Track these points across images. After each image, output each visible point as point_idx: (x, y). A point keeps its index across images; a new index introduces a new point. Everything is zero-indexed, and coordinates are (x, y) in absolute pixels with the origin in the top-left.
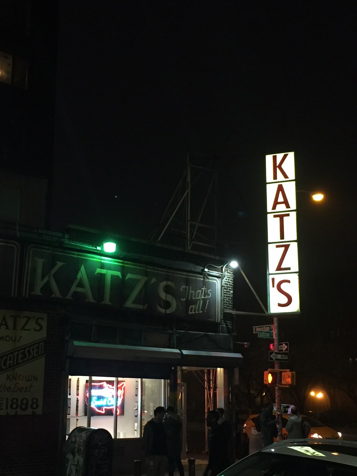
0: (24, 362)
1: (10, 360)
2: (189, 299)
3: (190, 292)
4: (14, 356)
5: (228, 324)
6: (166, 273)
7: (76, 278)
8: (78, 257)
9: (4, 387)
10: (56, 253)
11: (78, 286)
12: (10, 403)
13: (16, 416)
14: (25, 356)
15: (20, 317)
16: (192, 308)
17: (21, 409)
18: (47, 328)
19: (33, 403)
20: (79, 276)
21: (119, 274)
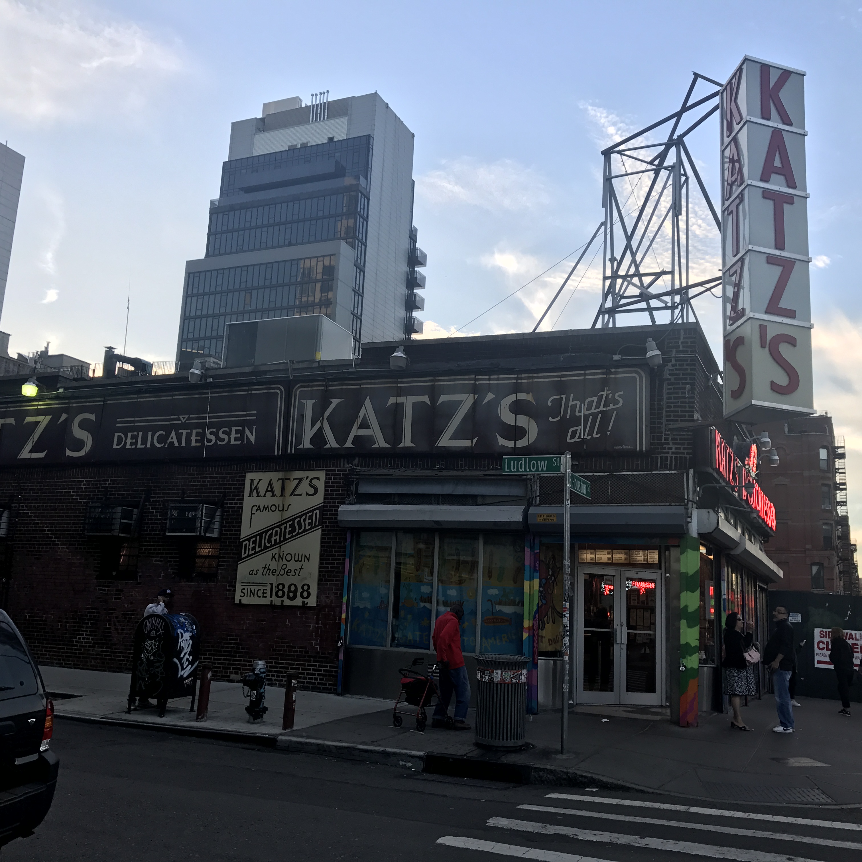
0: (292, 537)
1: (276, 535)
2: (568, 417)
3: (570, 405)
4: (281, 529)
5: (682, 451)
6: (515, 381)
7: (357, 417)
8: (362, 386)
9: (268, 569)
10: (330, 388)
11: (361, 427)
12: (274, 590)
13: (282, 607)
14: (294, 530)
15: (289, 479)
16: (574, 433)
17: (289, 598)
18: (326, 490)
19: (304, 590)
20: (361, 414)
21: (426, 399)
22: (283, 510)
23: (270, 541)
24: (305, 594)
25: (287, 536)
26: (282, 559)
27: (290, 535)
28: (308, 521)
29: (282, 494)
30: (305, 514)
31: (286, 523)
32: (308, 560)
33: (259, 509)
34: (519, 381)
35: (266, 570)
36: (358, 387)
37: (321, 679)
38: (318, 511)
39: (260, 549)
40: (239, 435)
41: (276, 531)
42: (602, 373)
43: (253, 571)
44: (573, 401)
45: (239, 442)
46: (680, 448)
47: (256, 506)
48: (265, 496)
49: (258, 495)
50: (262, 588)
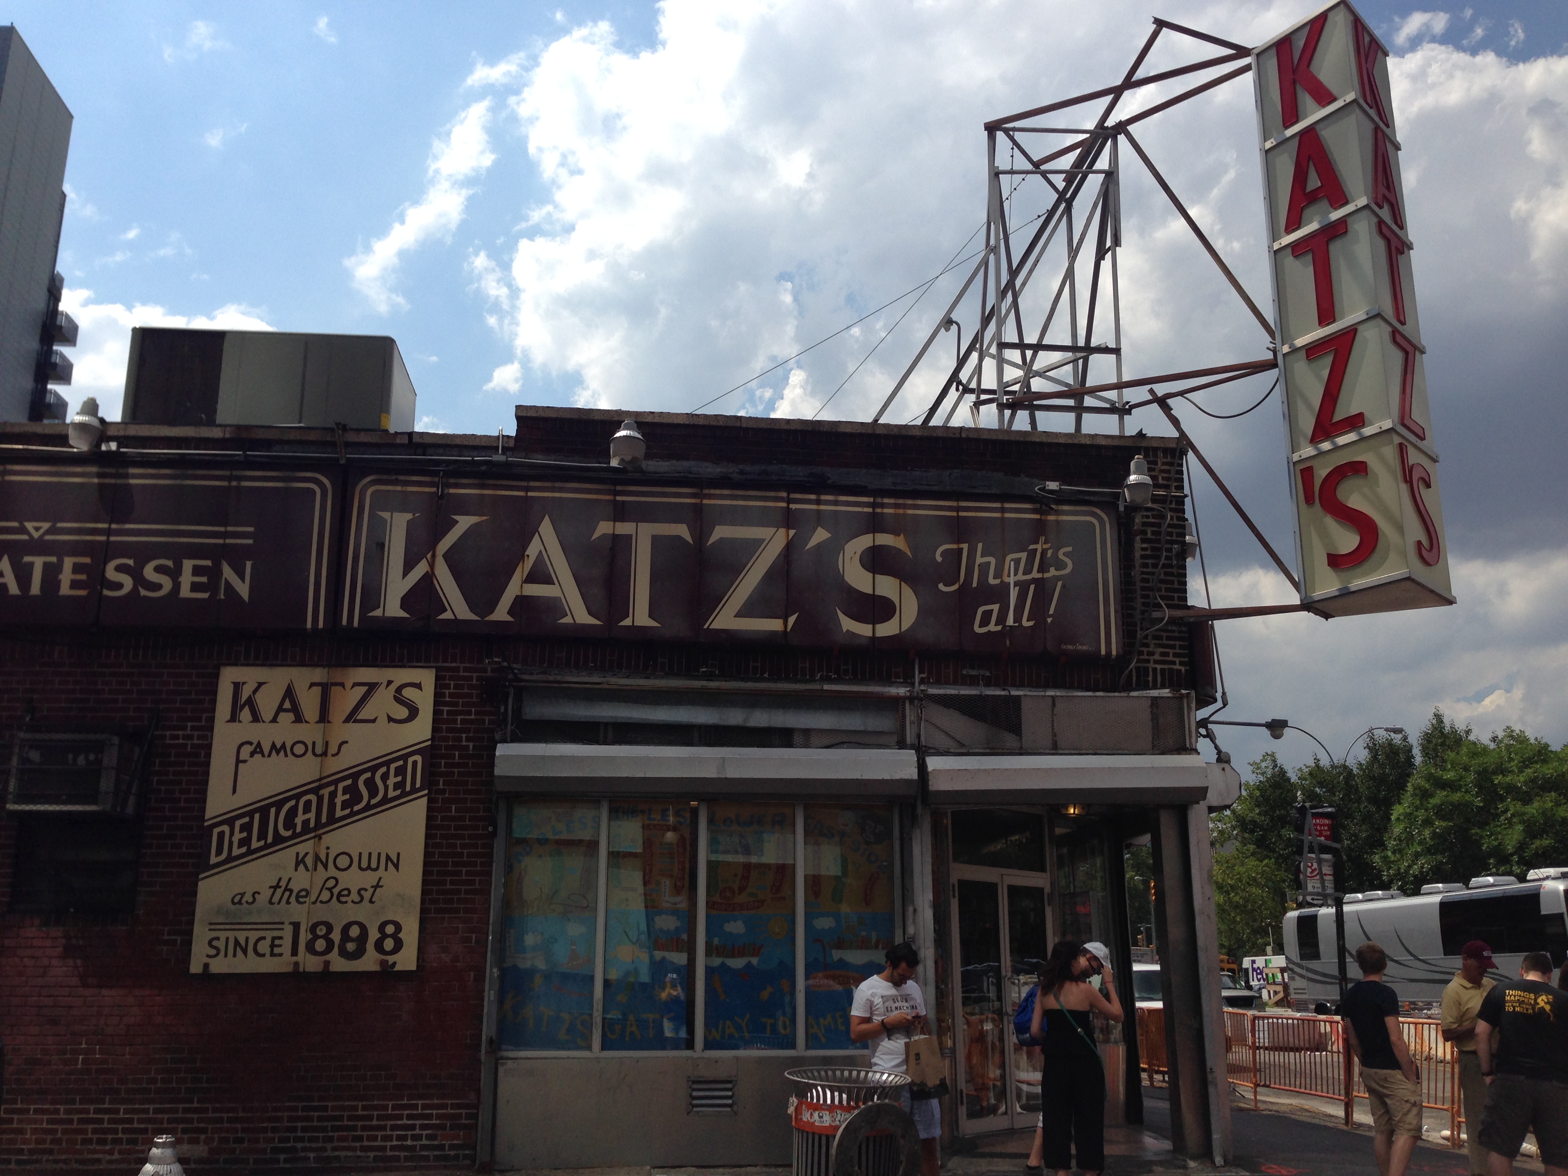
0: (353, 814)
1: (307, 810)
2: (975, 585)
3: (977, 563)
4: (320, 799)
5: (1171, 658)
6: (870, 510)
7: (522, 557)
8: (530, 494)
9: (286, 889)
10: (452, 491)
11: (532, 578)
12: (304, 937)
13: (326, 975)
14: (356, 797)
15: (342, 685)
16: (987, 615)
17: (343, 953)
18: (436, 713)
19: (384, 936)
20: (533, 550)
21: (682, 531)
22: (325, 754)
23: (289, 823)
24: (389, 944)
25: (339, 813)
26: (326, 866)
27: (347, 811)
28: (392, 780)
29: (324, 717)
30: (388, 764)
31: (336, 782)
32: (396, 866)
33: (258, 749)
34: (879, 510)
35: (279, 892)
36: (522, 494)
37: (428, 1137)
38: (418, 758)
39: (262, 843)
40: (204, 579)
41: (308, 803)
42: (1034, 511)
43: (243, 895)
44: (982, 556)
45: (205, 595)
46: (1167, 654)
47: (251, 743)
48: (274, 720)
49: (256, 718)
50: (269, 935)
